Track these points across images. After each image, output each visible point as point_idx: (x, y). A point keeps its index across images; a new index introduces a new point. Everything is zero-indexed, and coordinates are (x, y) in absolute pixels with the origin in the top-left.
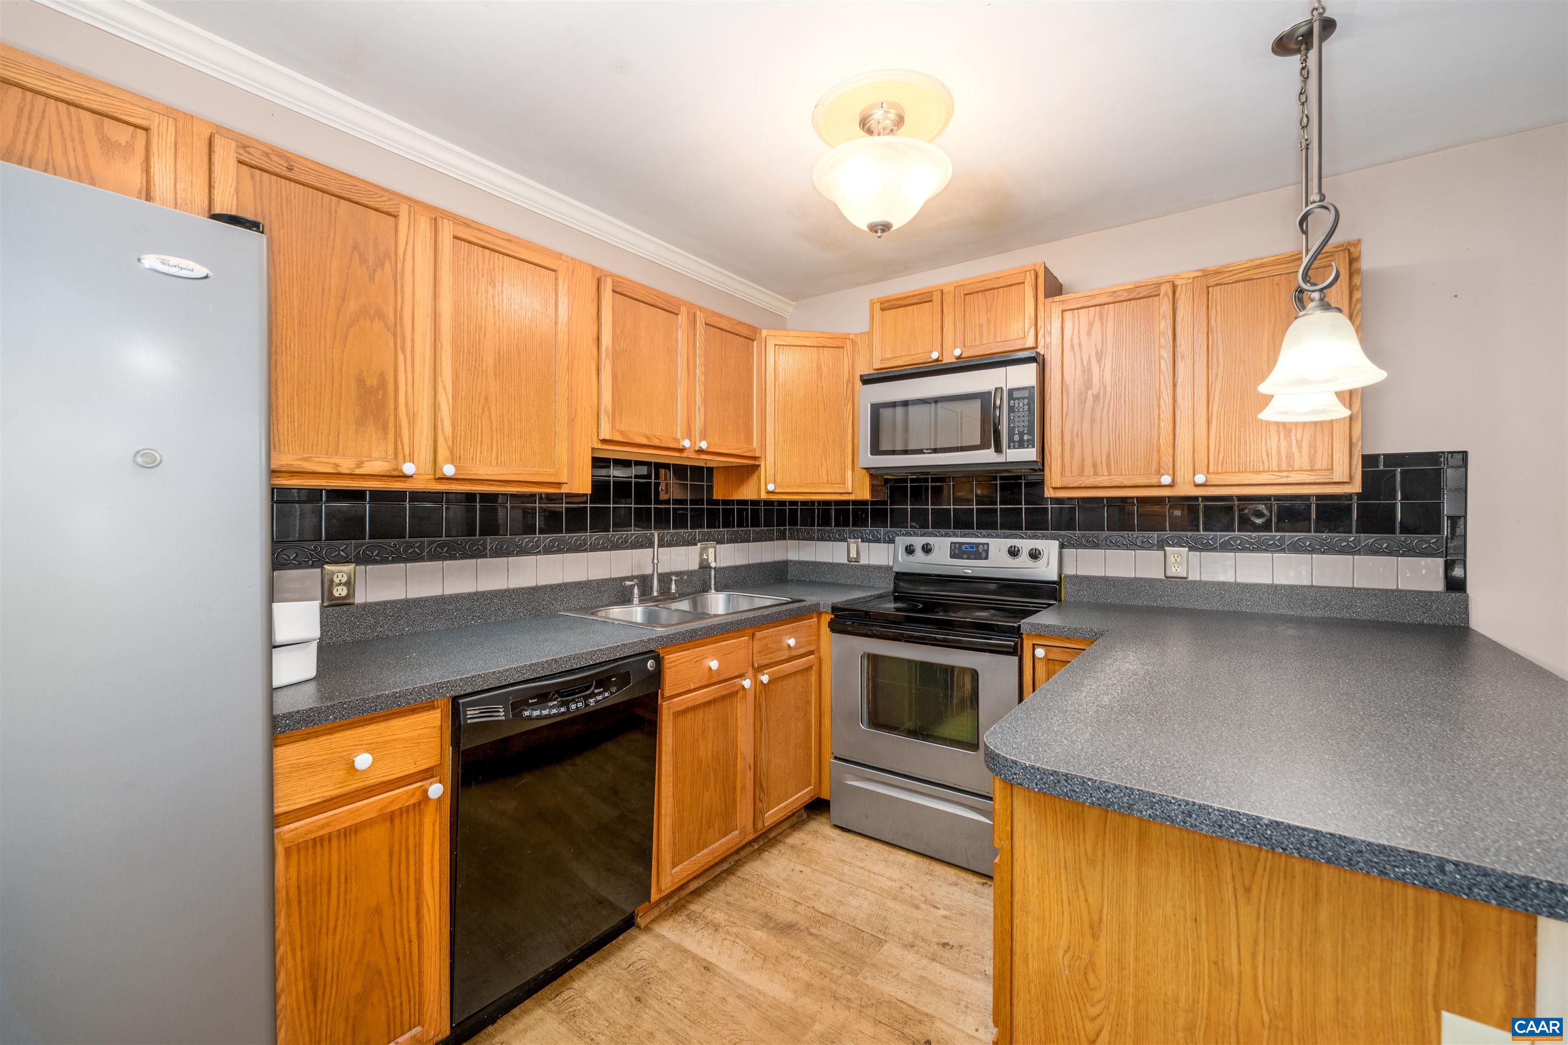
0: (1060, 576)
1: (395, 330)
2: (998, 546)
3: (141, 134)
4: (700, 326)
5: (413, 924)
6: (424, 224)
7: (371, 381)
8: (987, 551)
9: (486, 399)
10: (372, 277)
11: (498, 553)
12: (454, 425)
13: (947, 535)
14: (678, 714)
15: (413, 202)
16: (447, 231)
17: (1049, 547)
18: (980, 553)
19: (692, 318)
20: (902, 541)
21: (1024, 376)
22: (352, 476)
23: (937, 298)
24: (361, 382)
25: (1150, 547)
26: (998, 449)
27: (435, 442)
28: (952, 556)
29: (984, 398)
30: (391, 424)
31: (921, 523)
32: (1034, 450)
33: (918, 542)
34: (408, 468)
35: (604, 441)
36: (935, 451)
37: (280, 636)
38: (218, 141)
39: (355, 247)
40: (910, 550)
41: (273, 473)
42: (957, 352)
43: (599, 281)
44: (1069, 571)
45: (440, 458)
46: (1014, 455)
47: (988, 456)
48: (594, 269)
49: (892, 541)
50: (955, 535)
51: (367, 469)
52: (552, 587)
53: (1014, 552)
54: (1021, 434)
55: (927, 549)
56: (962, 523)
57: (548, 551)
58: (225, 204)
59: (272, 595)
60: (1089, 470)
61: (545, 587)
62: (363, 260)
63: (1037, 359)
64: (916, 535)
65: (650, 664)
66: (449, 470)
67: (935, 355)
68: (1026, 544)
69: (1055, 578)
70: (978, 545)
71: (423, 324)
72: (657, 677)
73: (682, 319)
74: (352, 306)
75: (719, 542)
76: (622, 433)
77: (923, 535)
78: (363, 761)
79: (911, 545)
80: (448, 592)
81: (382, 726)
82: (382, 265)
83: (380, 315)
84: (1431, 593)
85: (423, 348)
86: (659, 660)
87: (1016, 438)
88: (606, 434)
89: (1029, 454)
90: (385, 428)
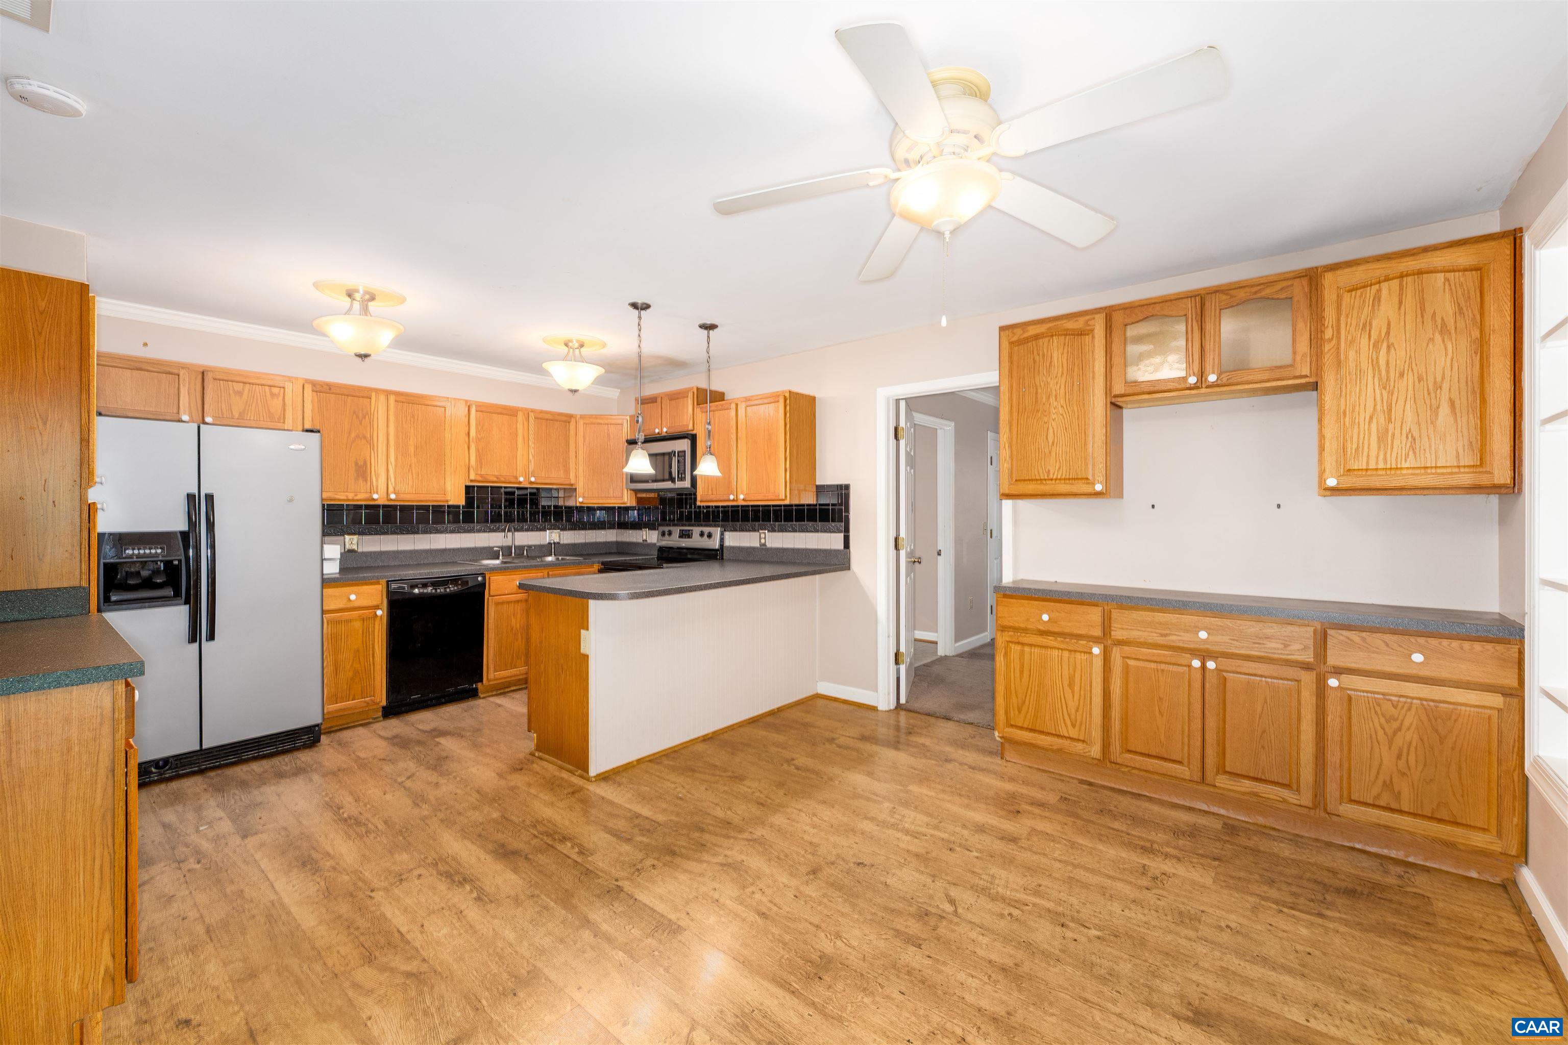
0: (722, 546)
1: (370, 443)
2: (696, 531)
3: (282, 389)
4: (532, 420)
5: (371, 659)
6: (382, 397)
7: (361, 463)
8: (692, 534)
9: (410, 466)
10: (361, 423)
11: (425, 532)
12: (395, 479)
13: (676, 526)
14: (497, 604)
15: (378, 391)
16: (392, 398)
17: (716, 531)
18: (689, 535)
19: (527, 416)
20: (660, 529)
21: (686, 445)
22: (353, 500)
23: (659, 400)
24: (356, 464)
25: (755, 530)
26: (673, 481)
27: (388, 485)
28: (680, 537)
29: (670, 456)
30: (369, 479)
31: (664, 521)
32: (689, 482)
33: (665, 529)
34: (375, 496)
35: (472, 481)
36: (653, 481)
37: (326, 556)
38: (306, 386)
39: (354, 412)
40: (663, 534)
41: (322, 500)
42: (666, 429)
43: (469, 406)
44: (726, 543)
45: (389, 492)
46: (686, 485)
47: (669, 485)
48: (466, 401)
49: (656, 529)
50: (679, 526)
51: (359, 497)
52: (454, 550)
53: (702, 534)
54: (682, 474)
55: (670, 533)
56: (680, 519)
57: (452, 532)
58: (308, 426)
59: (322, 543)
61: (450, 550)
62: (357, 417)
63: (693, 437)
64: (664, 526)
65: (480, 579)
66: (393, 496)
67: (657, 431)
68: (705, 530)
69: (718, 547)
70: (687, 531)
71: (382, 438)
72: (483, 585)
73: (520, 416)
74: (353, 435)
75: (562, 529)
76: (481, 476)
77: (667, 526)
78: (353, 597)
79: (663, 532)
80: (400, 549)
81: (359, 587)
82: (365, 418)
83: (364, 437)
84: (839, 551)
85: (382, 447)
86: (484, 578)
87: (680, 476)
88: (472, 477)
89: (691, 484)
90: (366, 481)
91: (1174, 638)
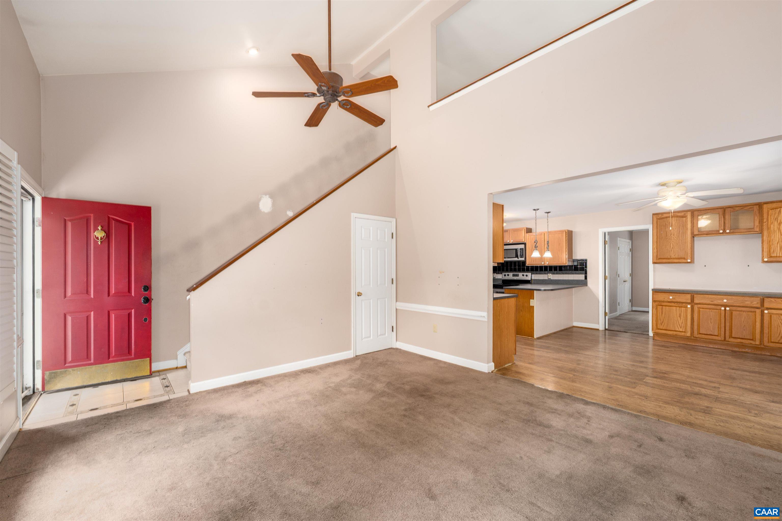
0: (531, 279)
2: (520, 274)
8: (519, 275)
13: (512, 272)
17: (529, 274)
18: (517, 275)
20: (504, 274)
21: (522, 246)
23: (509, 231)
25: (546, 274)
26: (518, 258)
28: (513, 276)
29: (516, 250)
31: (507, 271)
32: (524, 258)
33: (507, 274)
36: (508, 258)
40: (505, 275)
42: (512, 241)
44: (533, 278)
46: (520, 259)
47: (516, 259)
49: (502, 274)
50: (514, 272)
53: (523, 275)
54: (522, 256)
55: (508, 275)
56: (515, 270)
60: (532, 261)
63: (525, 244)
64: (506, 272)
67: (508, 241)
68: (525, 274)
69: (530, 279)
70: (517, 274)
77: (508, 273)
79: (505, 274)
84: (583, 280)
87: (521, 256)
89: (523, 259)
91: (715, 302)
